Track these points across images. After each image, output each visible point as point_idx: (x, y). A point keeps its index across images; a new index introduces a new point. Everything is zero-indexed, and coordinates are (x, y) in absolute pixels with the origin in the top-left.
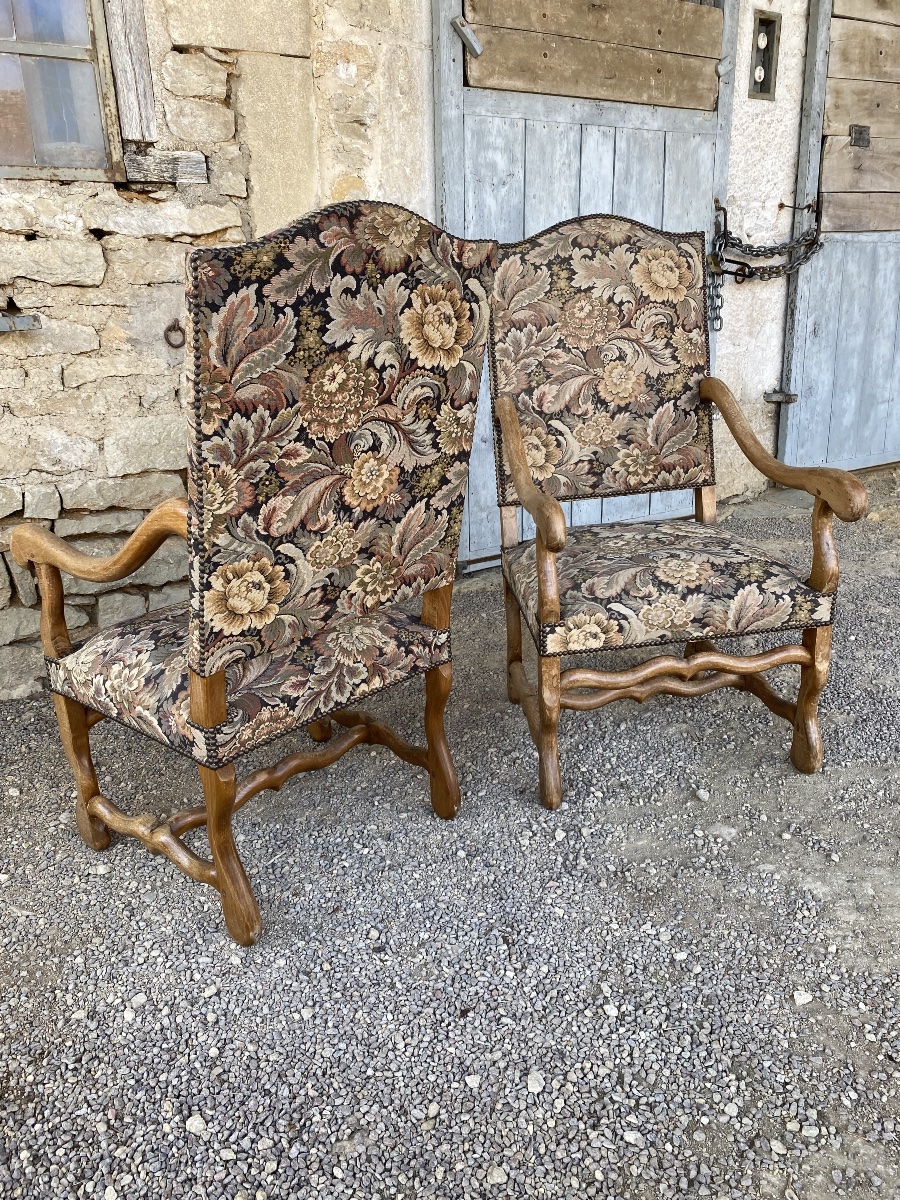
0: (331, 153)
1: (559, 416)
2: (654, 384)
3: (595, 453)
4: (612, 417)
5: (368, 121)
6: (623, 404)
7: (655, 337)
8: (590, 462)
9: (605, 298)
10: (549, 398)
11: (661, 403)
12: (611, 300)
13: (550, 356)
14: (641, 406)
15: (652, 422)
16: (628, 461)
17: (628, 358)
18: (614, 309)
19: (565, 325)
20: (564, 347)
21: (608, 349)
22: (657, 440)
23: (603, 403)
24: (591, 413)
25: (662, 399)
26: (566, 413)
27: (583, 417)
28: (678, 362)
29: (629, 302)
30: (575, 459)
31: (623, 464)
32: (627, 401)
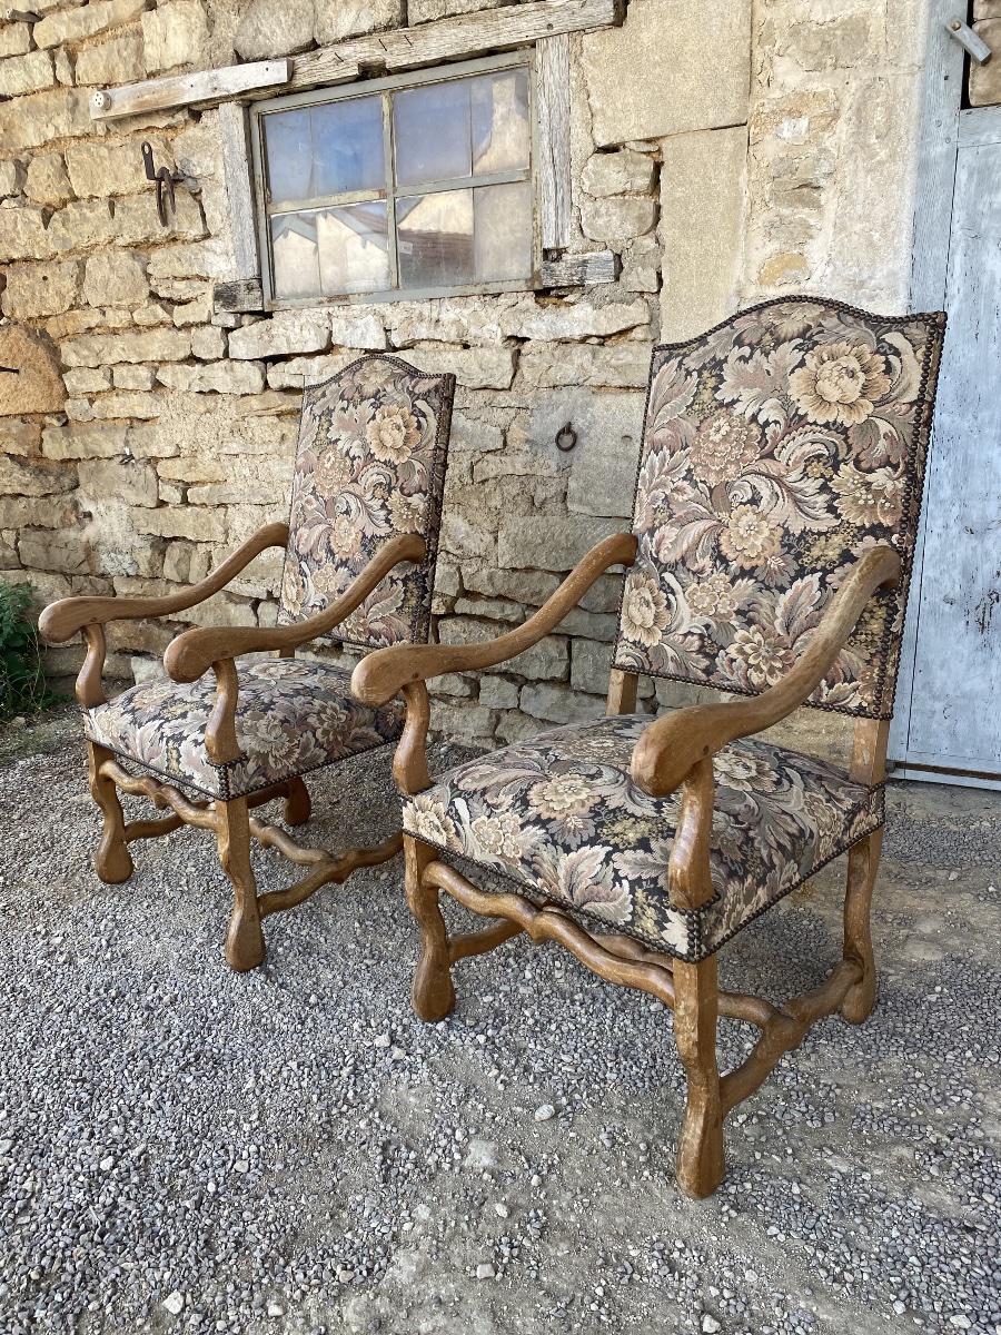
0: (762, 231)
1: (672, 568)
2: (795, 545)
3: (707, 627)
4: (733, 582)
5: (822, 183)
6: (747, 566)
7: (805, 475)
8: (701, 636)
9: (748, 415)
10: (667, 543)
11: (801, 573)
12: (754, 418)
13: (676, 490)
14: (770, 573)
15: (784, 599)
16: (747, 648)
17: (763, 502)
18: (756, 431)
19: (698, 450)
20: (691, 480)
21: (740, 488)
22: (788, 627)
23: (724, 560)
24: (708, 570)
25: (802, 568)
26: (680, 566)
27: (698, 573)
28: (838, 516)
29: (776, 422)
30: (683, 630)
31: (741, 651)
32: (754, 563)
